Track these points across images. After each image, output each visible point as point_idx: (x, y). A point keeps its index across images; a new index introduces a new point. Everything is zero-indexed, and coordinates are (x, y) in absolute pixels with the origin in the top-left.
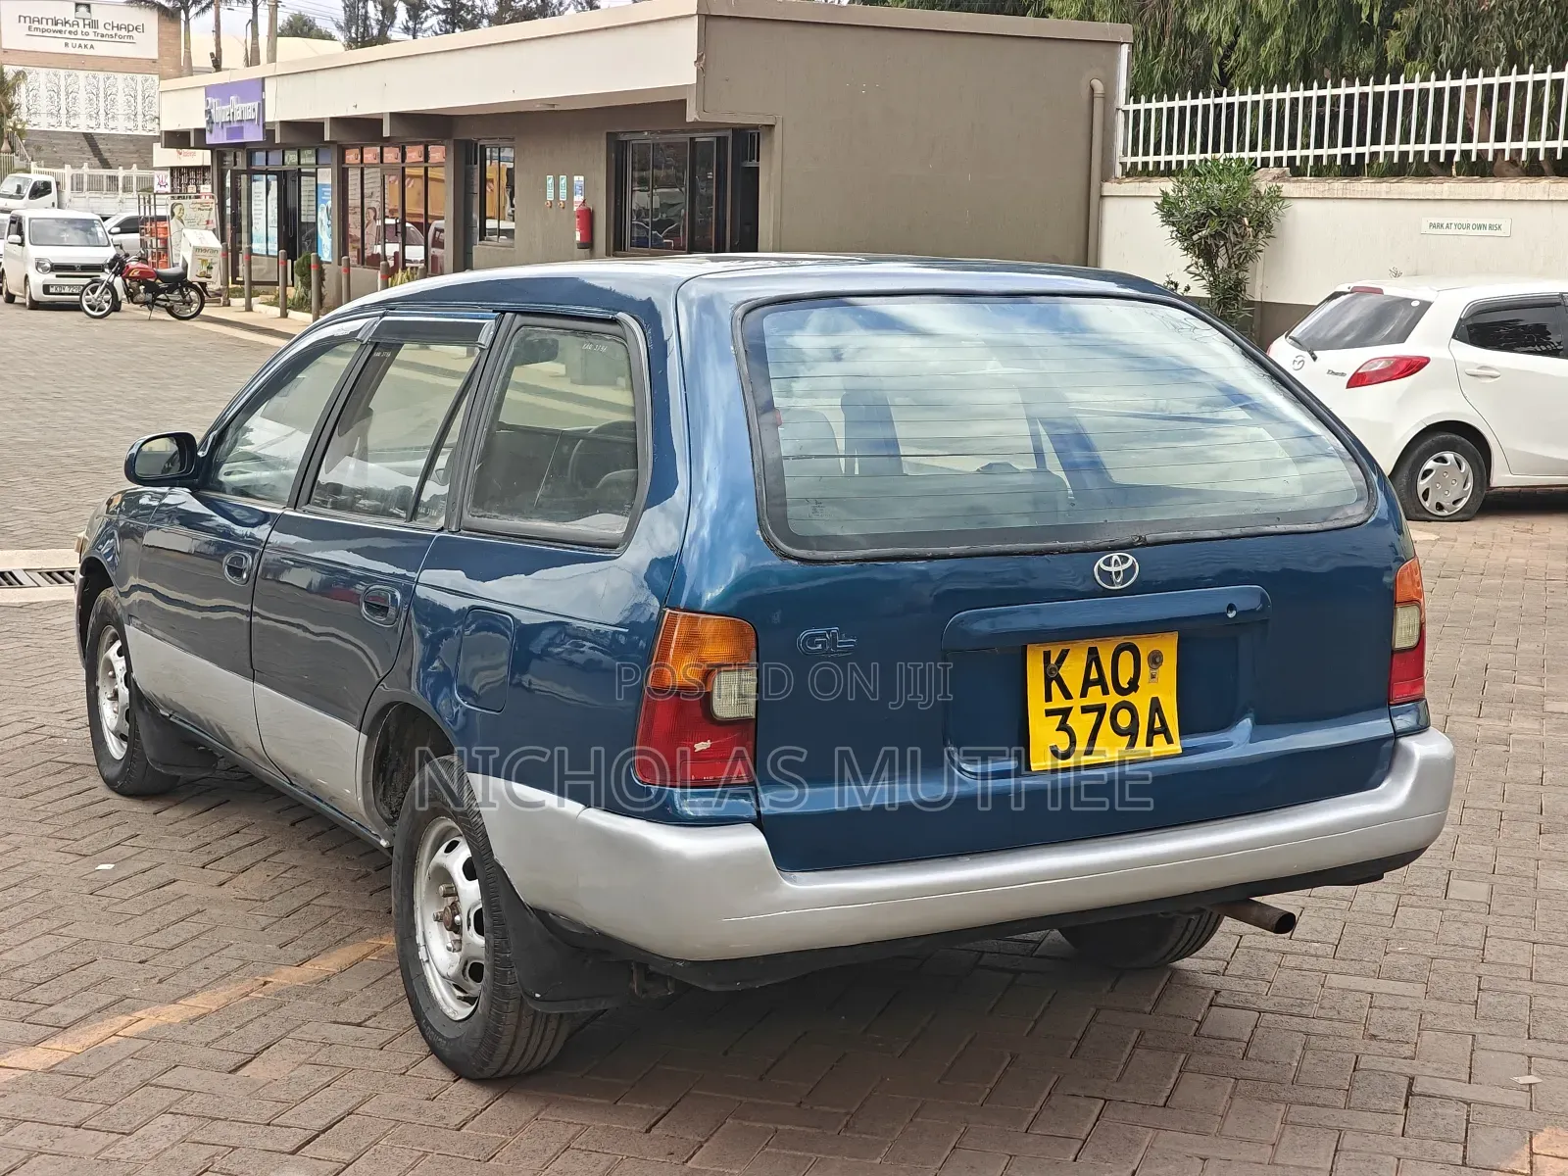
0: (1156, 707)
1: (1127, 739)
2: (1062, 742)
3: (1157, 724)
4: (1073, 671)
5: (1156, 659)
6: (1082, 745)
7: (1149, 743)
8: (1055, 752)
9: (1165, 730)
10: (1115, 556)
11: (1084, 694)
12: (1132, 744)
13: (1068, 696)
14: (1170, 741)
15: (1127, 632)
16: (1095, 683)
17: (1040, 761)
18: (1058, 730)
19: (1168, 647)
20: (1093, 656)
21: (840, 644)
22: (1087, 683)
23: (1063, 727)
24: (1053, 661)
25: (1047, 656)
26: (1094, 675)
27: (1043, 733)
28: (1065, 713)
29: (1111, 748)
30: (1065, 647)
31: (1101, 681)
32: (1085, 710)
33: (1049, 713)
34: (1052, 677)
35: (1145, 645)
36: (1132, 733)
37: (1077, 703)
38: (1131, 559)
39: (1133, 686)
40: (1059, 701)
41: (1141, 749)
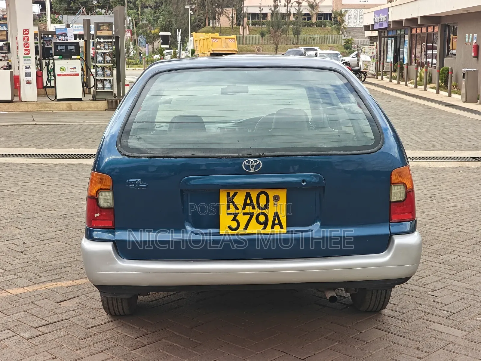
0: (276, 215)
1: (263, 226)
2: (234, 225)
3: (277, 221)
4: (239, 200)
5: (276, 198)
6: (242, 226)
7: (273, 228)
8: (230, 228)
9: (280, 224)
10: (252, 160)
11: (244, 208)
12: (264, 228)
13: (237, 208)
14: (282, 228)
15: (263, 188)
16: (248, 205)
17: (223, 230)
18: (232, 220)
19: (283, 194)
20: (248, 195)
21: (141, 185)
22: (245, 205)
23: (234, 219)
24: (231, 196)
25: (228, 194)
26: (248, 202)
27: (225, 221)
28: (236, 215)
29: (255, 228)
30: (236, 191)
31: (251, 204)
32: (244, 214)
33: (228, 214)
34: (230, 201)
35: (272, 193)
36: (265, 224)
37: (241, 211)
38: (259, 161)
39: (266, 207)
40: (233, 210)
41: (269, 230)
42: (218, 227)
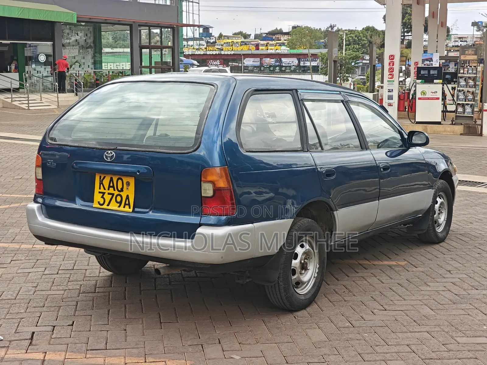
0: (128, 197)
1: (119, 204)
2: (102, 201)
3: (127, 202)
5: (128, 184)
6: (106, 203)
7: (124, 207)
9: (129, 205)
10: (109, 152)
11: (109, 189)
12: (119, 207)
13: (105, 189)
14: (130, 208)
15: (120, 175)
16: (111, 187)
17: (96, 205)
18: (101, 197)
19: (132, 181)
20: (111, 180)
21: (53, 164)
22: (109, 187)
23: (102, 197)
24: (102, 179)
25: (100, 177)
26: (111, 185)
27: (97, 197)
28: (104, 193)
29: (114, 206)
30: (105, 176)
31: (113, 187)
32: (109, 194)
33: (100, 192)
34: (101, 183)
35: (125, 180)
37: (107, 191)
38: (113, 153)
39: (122, 190)
40: (102, 190)
41: (121, 208)
42: (93, 202)
